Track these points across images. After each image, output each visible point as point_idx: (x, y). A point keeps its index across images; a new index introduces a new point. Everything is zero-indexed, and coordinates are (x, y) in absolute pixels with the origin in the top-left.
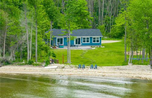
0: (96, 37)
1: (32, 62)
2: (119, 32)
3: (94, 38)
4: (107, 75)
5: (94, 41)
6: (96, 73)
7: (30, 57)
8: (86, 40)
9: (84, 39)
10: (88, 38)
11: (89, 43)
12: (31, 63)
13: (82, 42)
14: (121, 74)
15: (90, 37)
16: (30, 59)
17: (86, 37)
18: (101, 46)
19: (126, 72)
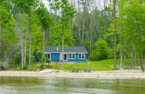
0: (81, 53)
1: (27, 67)
2: (99, 54)
3: (80, 55)
4: (102, 76)
5: (80, 57)
6: (90, 75)
7: (25, 63)
8: (72, 56)
9: (70, 55)
10: (74, 55)
11: (75, 59)
12: (25, 69)
13: (68, 58)
14: (115, 76)
15: (76, 54)
16: (25, 64)
17: (72, 53)
18: (86, 62)
19: (119, 74)
